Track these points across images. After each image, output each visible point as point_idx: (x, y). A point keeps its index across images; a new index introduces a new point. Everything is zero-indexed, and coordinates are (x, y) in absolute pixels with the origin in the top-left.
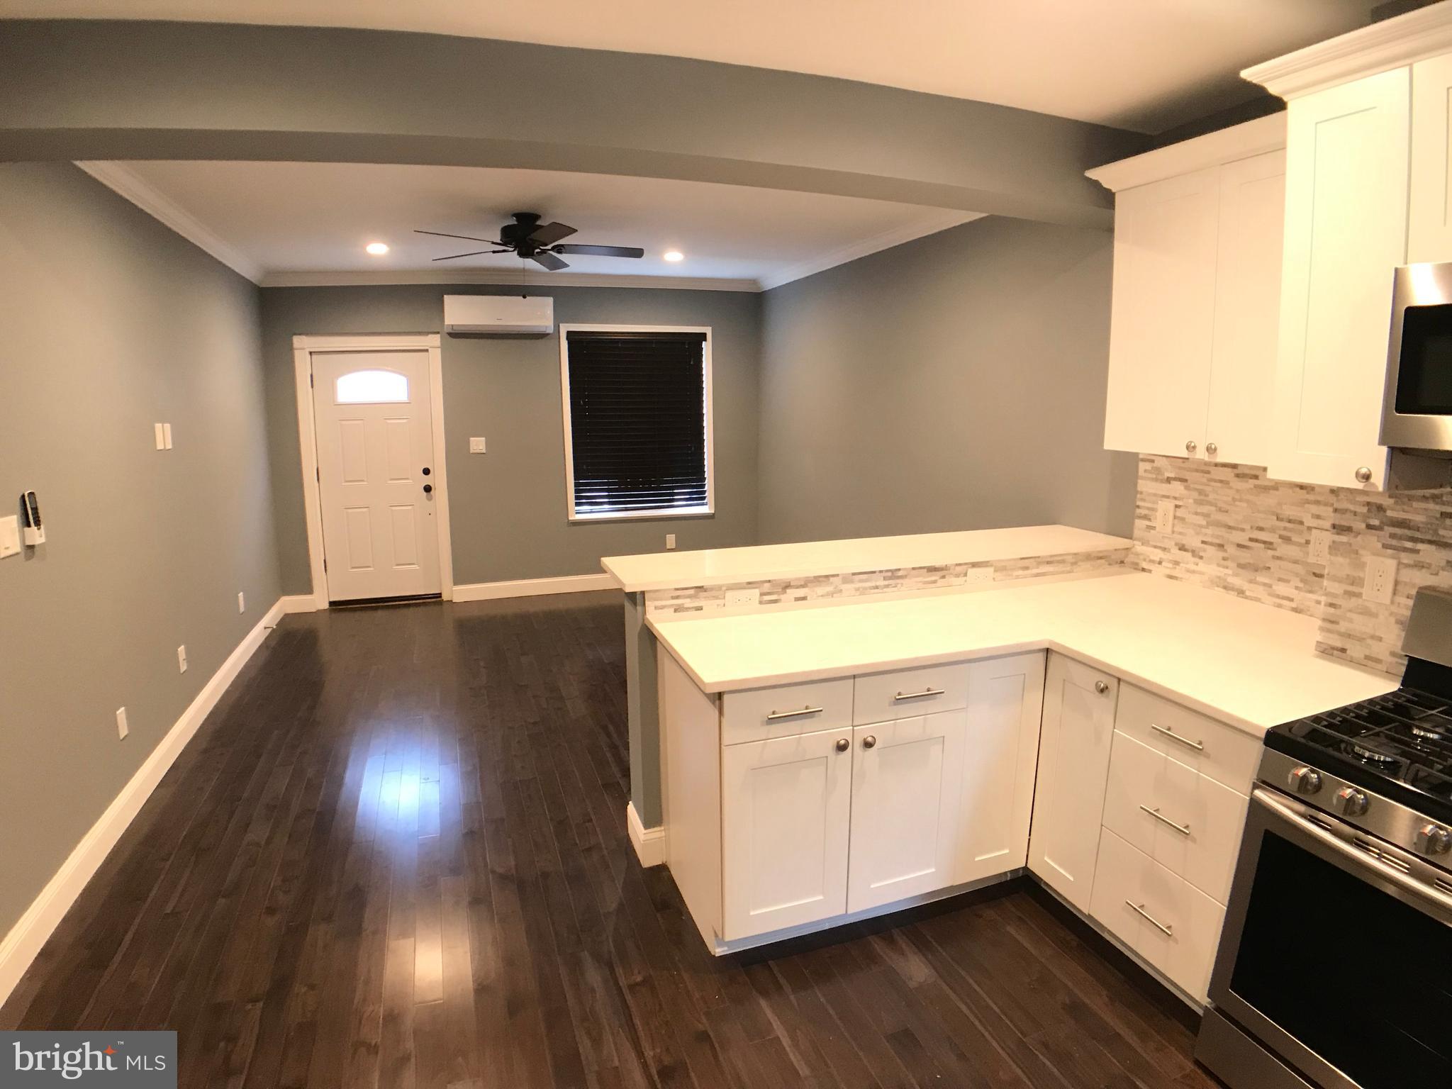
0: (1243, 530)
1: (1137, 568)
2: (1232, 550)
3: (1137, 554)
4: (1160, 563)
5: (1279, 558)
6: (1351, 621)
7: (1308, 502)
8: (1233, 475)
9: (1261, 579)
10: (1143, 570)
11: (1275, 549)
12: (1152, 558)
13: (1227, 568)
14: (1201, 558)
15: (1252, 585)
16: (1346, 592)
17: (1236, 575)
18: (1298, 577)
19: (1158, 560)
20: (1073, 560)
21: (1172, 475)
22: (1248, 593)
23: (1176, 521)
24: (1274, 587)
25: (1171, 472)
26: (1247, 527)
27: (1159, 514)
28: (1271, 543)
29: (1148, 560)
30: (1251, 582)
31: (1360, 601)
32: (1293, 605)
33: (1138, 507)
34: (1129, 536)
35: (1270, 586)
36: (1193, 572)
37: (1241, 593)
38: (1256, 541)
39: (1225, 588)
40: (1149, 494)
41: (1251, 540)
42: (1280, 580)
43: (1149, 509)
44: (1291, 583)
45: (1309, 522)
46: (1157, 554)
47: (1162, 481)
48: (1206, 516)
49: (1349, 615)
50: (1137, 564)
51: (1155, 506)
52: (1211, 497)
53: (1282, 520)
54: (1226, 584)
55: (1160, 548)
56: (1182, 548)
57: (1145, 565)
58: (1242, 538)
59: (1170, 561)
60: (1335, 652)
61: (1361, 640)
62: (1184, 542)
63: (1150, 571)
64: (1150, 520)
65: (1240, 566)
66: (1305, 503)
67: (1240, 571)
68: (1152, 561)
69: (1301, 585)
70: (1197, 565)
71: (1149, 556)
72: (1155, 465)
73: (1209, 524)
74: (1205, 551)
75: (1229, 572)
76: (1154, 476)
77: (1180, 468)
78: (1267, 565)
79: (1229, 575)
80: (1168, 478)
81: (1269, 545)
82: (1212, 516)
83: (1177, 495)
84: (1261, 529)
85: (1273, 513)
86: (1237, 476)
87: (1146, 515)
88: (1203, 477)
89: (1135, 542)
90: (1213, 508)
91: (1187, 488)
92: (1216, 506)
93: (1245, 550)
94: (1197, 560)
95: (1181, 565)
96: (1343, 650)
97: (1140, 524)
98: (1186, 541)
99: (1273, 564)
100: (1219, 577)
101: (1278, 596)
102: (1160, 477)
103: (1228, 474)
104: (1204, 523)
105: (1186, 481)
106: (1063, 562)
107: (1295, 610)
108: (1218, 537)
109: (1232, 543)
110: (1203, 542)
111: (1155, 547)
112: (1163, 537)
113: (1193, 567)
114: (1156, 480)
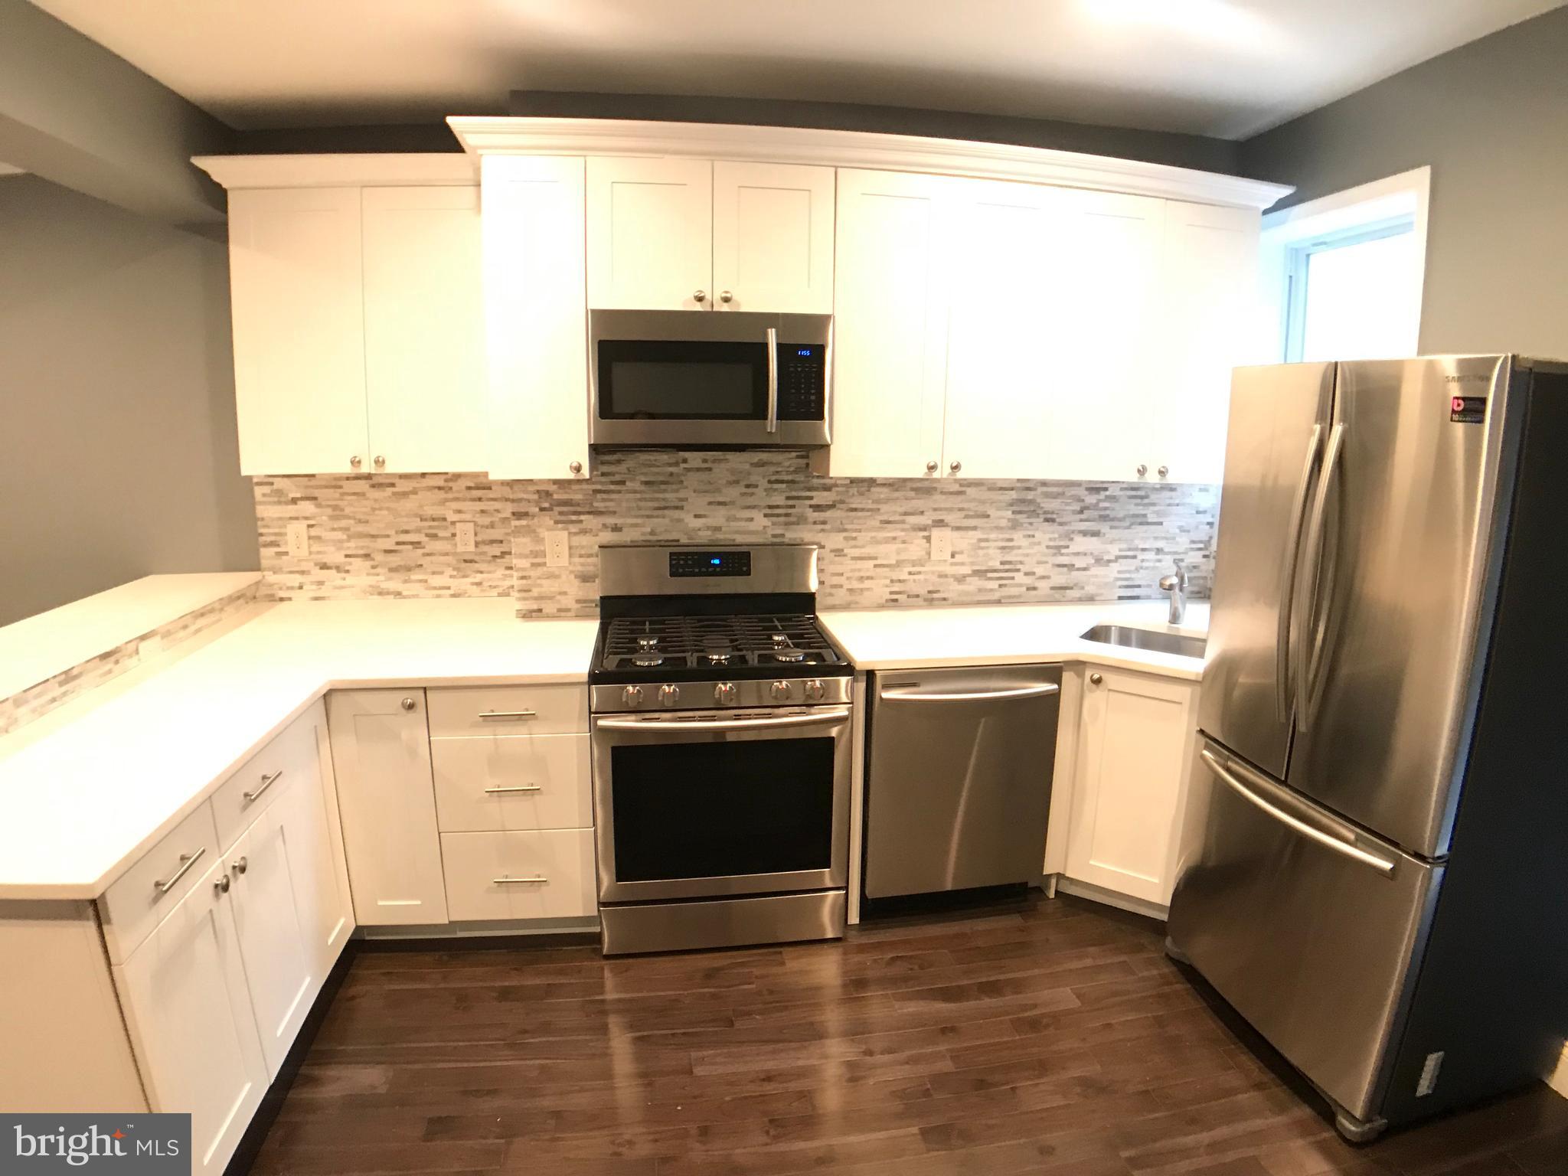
0: (388, 536)
1: (273, 599)
2: (379, 557)
3: (271, 585)
4: (301, 588)
5: (428, 555)
6: (540, 586)
7: (446, 500)
8: (368, 486)
9: (414, 577)
10: (282, 599)
11: (424, 548)
12: (289, 585)
13: (378, 575)
14: (348, 571)
15: (407, 585)
16: (533, 565)
17: (390, 579)
18: (450, 567)
19: (298, 585)
20: (220, 607)
21: (298, 495)
22: (405, 593)
23: (311, 542)
24: (429, 581)
25: (296, 492)
26: (392, 532)
27: (290, 537)
28: (419, 543)
29: (284, 588)
30: (406, 581)
31: (545, 569)
32: (451, 592)
33: (261, 535)
34: (256, 567)
35: (426, 581)
36: (342, 587)
37: (398, 594)
38: (404, 543)
39: (380, 594)
40: (273, 519)
41: (398, 543)
42: (434, 573)
43: (276, 534)
44: (445, 574)
45: (451, 517)
46: (296, 580)
47: (286, 503)
48: (346, 529)
49: (539, 581)
50: (272, 595)
51: (283, 530)
52: (348, 511)
53: (426, 520)
54: (380, 590)
55: (297, 572)
56: (324, 567)
57: (282, 594)
58: (389, 544)
59: (312, 583)
60: (534, 614)
61: (551, 598)
62: (324, 561)
63: (290, 599)
64: (278, 545)
65: (391, 570)
66: (444, 502)
67: (393, 574)
68: (292, 588)
69: (455, 573)
70: (344, 579)
71: (285, 584)
72: (275, 487)
73: (350, 538)
74: (350, 564)
75: (381, 578)
76: (276, 499)
77: (307, 487)
78: (419, 563)
79: (382, 581)
80: (293, 499)
81: (416, 544)
82: (352, 529)
83: (308, 515)
84: (407, 532)
85: (416, 515)
86: (373, 486)
87: (272, 542)
88: (335, 492)
89: (265, 573)
90: (352, 522)
91: (319, 506)
92: (355, 519)
93: (393, 554)
94: (343, 575)
95: (326, 584)
96: (540, 610)
97: (266, 553)
98: (328, 559)
99: (426, 561)
100: (370, 586)
101: (435, 588)
102: (283, 499)
103: (362, 486)
104: (345, 537)
105: (315, 499)
106: (212, 611)
107: (453, 596)
108: (362, 548)
109: (378, 550)
110: (347, 556)
111: (291, 572)
112: (299, 561)
113: (340, 583)
114: (279, 503)
